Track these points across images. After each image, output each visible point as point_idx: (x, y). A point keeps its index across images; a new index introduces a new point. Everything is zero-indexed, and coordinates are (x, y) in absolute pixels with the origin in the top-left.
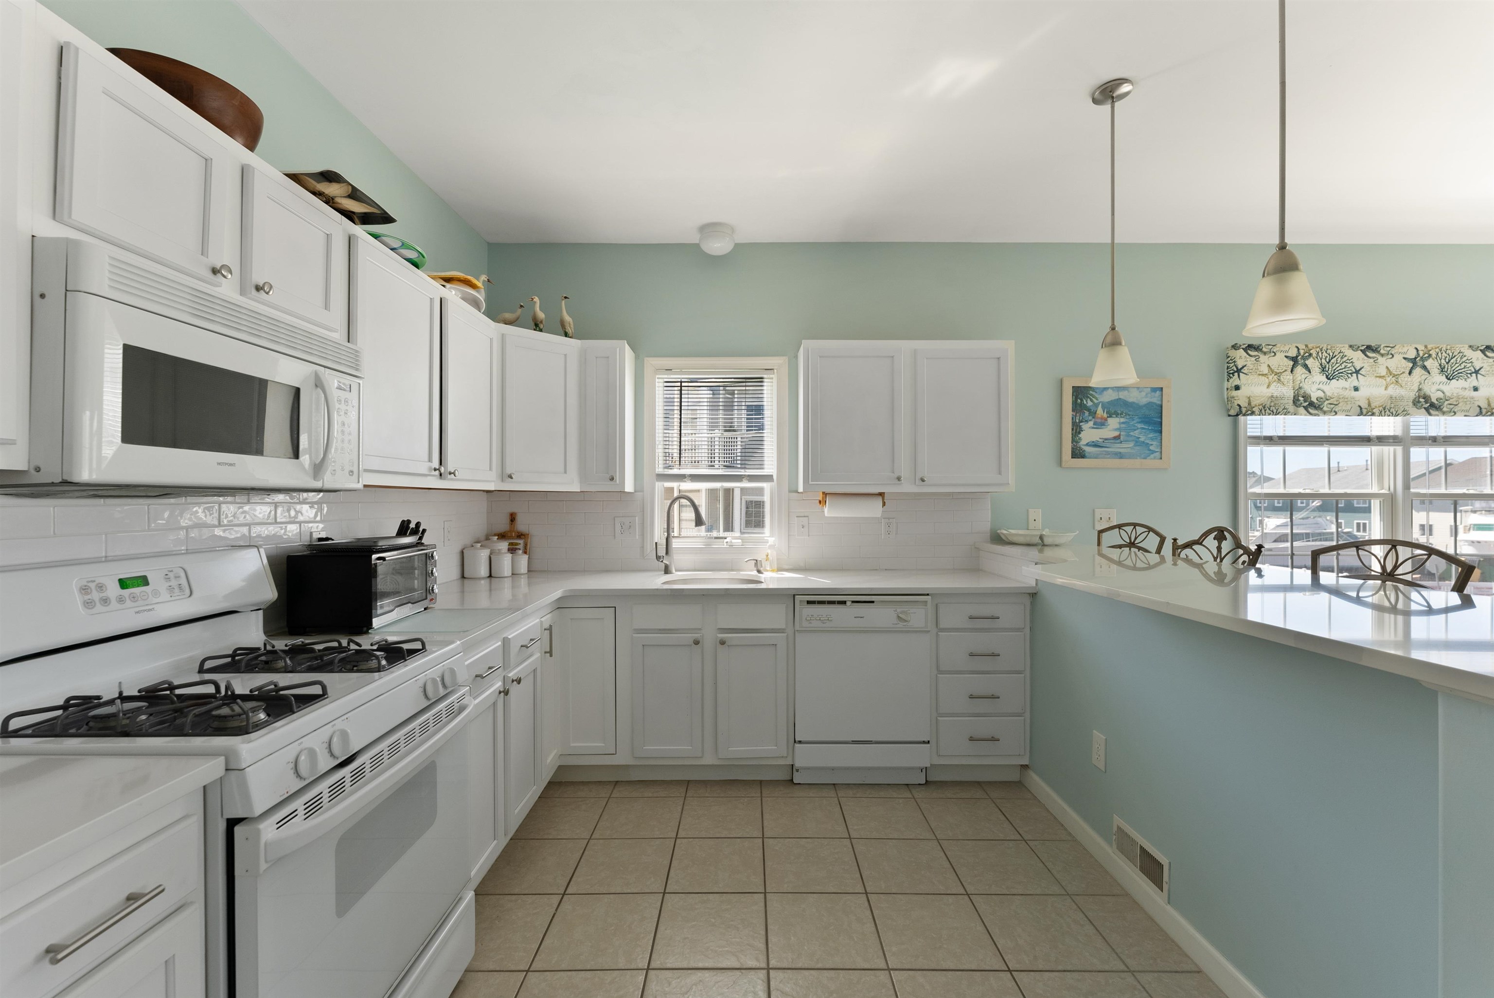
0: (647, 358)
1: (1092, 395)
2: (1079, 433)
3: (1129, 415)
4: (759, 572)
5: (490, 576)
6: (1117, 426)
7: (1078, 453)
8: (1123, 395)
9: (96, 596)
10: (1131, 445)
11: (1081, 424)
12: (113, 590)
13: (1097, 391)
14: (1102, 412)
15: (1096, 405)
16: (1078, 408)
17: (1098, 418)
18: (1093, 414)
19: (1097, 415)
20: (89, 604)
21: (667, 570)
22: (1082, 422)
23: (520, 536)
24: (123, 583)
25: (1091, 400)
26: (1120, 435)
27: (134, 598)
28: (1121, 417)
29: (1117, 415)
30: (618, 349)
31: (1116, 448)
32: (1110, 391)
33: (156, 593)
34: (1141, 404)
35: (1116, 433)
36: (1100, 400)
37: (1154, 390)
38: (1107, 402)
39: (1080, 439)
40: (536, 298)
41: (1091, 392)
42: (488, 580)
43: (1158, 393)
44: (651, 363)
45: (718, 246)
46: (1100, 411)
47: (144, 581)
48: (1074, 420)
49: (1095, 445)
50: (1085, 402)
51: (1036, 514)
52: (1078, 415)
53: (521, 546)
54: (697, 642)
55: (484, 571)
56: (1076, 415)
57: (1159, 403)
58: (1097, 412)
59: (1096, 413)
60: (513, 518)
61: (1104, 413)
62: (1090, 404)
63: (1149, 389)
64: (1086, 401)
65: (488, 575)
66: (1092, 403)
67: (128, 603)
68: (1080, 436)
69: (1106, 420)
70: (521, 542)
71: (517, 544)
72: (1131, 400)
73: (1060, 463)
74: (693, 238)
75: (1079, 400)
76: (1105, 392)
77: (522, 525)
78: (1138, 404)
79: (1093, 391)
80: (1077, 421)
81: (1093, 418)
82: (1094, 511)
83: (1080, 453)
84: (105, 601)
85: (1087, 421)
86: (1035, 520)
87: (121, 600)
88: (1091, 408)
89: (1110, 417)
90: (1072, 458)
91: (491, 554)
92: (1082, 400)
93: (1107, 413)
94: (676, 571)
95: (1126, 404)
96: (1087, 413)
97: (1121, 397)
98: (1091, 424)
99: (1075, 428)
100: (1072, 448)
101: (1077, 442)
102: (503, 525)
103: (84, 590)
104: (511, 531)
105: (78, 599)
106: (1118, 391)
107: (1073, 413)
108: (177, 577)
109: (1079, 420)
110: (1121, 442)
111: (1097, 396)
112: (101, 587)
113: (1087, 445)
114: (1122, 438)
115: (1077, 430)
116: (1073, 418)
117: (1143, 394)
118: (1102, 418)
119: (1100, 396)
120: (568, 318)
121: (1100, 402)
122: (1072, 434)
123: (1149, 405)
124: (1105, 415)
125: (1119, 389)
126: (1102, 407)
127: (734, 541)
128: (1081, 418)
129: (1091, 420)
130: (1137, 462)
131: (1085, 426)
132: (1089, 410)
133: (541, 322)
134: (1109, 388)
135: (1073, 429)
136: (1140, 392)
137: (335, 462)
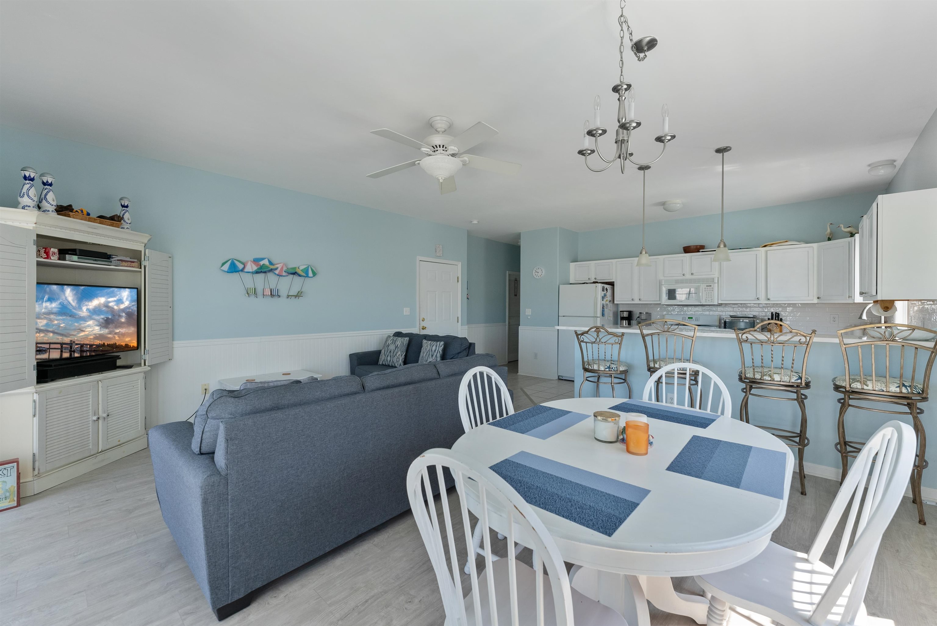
12: (687, 318)
24: (689, 318)
27: (689, 320)
33: (693, 320)
45: (882, 172)
47: (692, 318)
103: (683, 318)
112: (685, 318)
137: (706, 300)
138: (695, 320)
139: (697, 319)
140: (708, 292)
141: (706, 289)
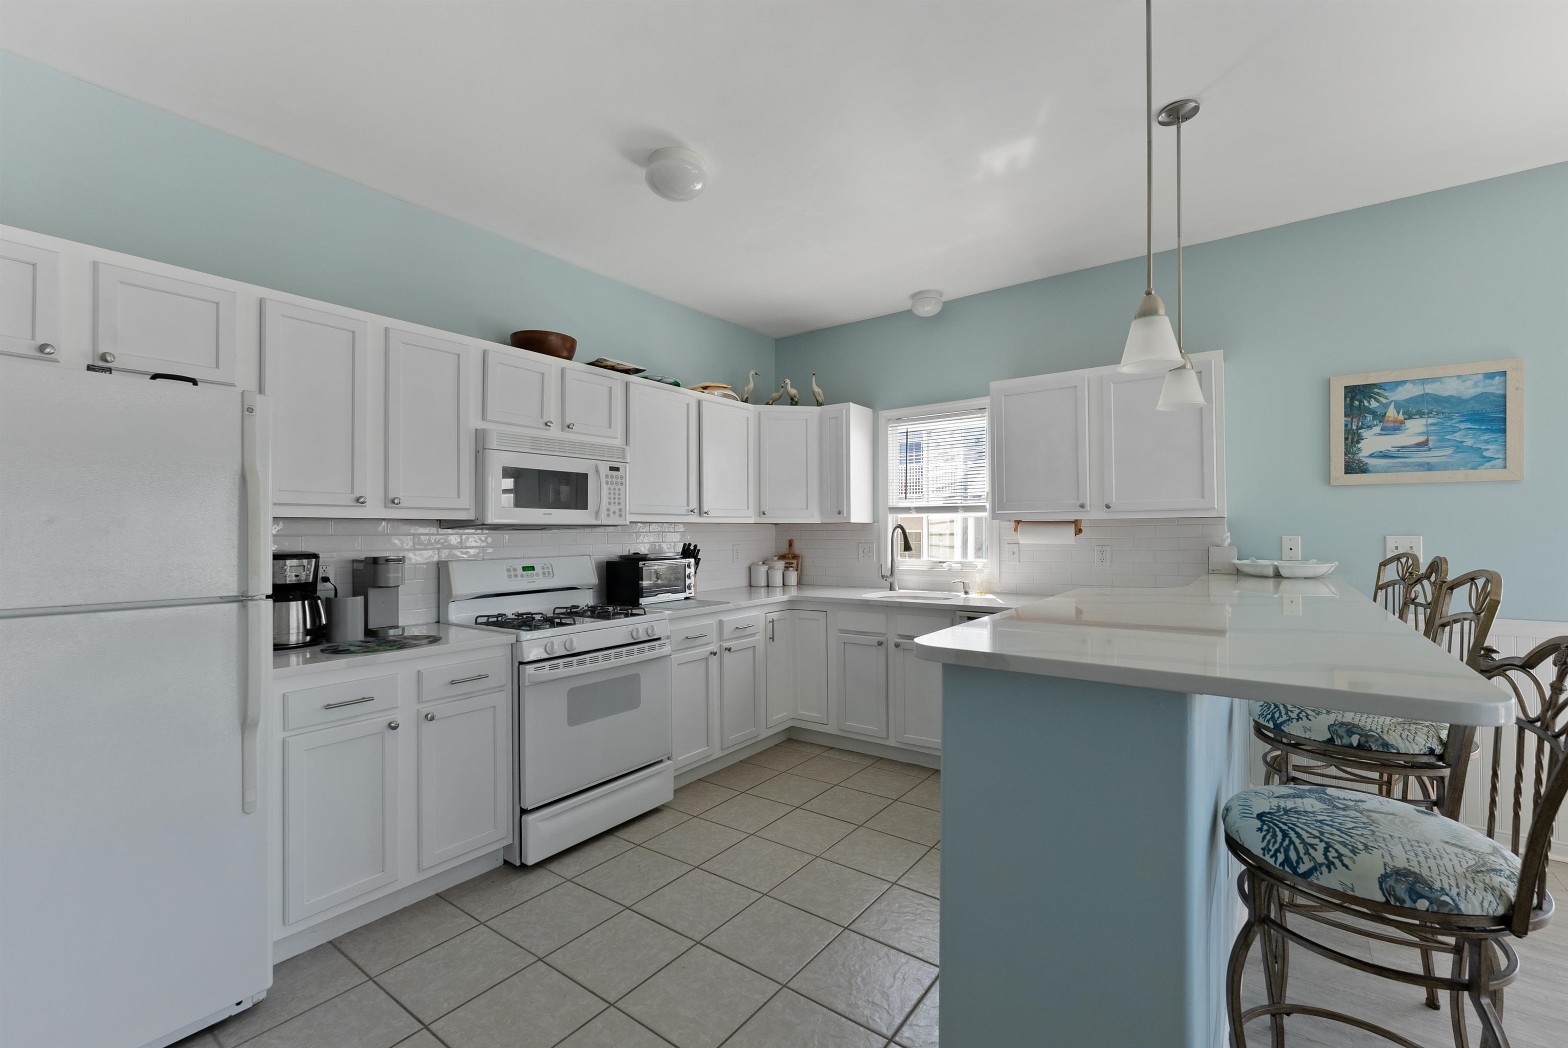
0: (882, 412)
1: (1378, 394)
2: (1358, 442)
3: (1443, 413)
4: (966, 593)
5: (768, 586)
6: (1424, 429)
7: (1353, 467)
8: (1430, 389)
9: (512, 573)
10: (1449, 452)
11: (1360, 431)
12: (520, 572)
13: (1387, 387)
14: (1396, 414)
15: (1386, 406)
16: (1356, 412)
17: (1388, 421)
18: (1380, 417)
19: (1386, 418)
20: (510, 576)
21: (891, 588)
22: (1361, 428)
23: (795, 557)
24: (524, 569)
25: (1377, 400)
26: (1427, 441)
27: (527, 576)
28: (1429, 417)
29: (1421, 414)
30: (844, 410)
31: (1422, 457)
32: (1409, 386)
33: (537, 575)
34: (1464, 397)
35: (1422, 439)
36: (1391, 399)
37: (1490, 376)
38: (1404, 400)
39: (1359, 450)
40: (788, 380)
41: (1376, 390)
42: (766, 588)
43: (1498, 379)
44: (884, 414)
45: (928, 309)
46: (1391, 413)
47: (533, 568)
48: (1349, 427)
49: (1384, 455)
50: (1366, 404)
51: (1295, 543)
52: (1354, 420)
53: (794, 565)
54: (880, 644)
55: (763, 583)
56: (1352, 419)
57: (1501, 392)
58: (1387, 415)
59: (1384, 415)
60: (791, 543)
61: (1398, 414)
62: (1374, 404)
63: (1481, 376)
64: (1369, 402)
65: (766, 585)
66: (1378, 404)
67: (525, 578)
68: (1359, 446)
69: (1402, 422)
70: (795, 561)
71: (792, 563)
72: (1445, 393)
73: (1327, 479)
74: (906, 305)
75: (1357, 403)
76: (1400, 388)
77: (797, 549)
78: (1459, 398)
79: (1380, 389)
80: (1354, 428)
81: (1380, 422)
82: (1385, 538)
83: (1359, 467)
84: (516, 576)
85: (1370, 427)
86: (1291, 549)
87: (522, 576)
88: (1376, 410)
89: (1410, 417)
90: (1345, 473)
91: (769, 569)
92: (1361, 401)
93: (1403, 414)
94: (899, 589)
95: (1436, 399)
96: (1369, 417)
97: (1427, 391)
98: (1377, 429)
99: (1350, 437)
100: (1346, 462)
101: (1354, 454)
102: (784, 550)
103: (509, 570)
104: (789, 553)
105: (506, 574)
106: (1422, 384)
107: (1346, 419)
108: (548, 568)
109: (1357, 426)
110: (1430, 450)
111: (1386, 394)
112: (515, 570)
113: (1371, 456)
114: (1431, 444)
115: (1352, 438)
116: (1346, 426)
117: (1469, 383)
118: (1395, 421)
119: (1391, 394)
120: (817, 389)
121: (1392, 401)
122: (1346, 444)
123: (1481, 398)
124: (1401, 417)
125: (1424, 381)
126: (1395, 404)
127: (953, 565)
128: (1360, 423)
129: (1377, 425)
130: (1460, 475)
131: (1365, 433)
132: (1373, 413)
133: (795, 396)
134: (1407, 381)
135: (1346, 439)
136: (1463, 381)
137: (608, 510)
138: (541, 576)
139: (546, 571)
140: (617, 487)
141: (609, 480)
